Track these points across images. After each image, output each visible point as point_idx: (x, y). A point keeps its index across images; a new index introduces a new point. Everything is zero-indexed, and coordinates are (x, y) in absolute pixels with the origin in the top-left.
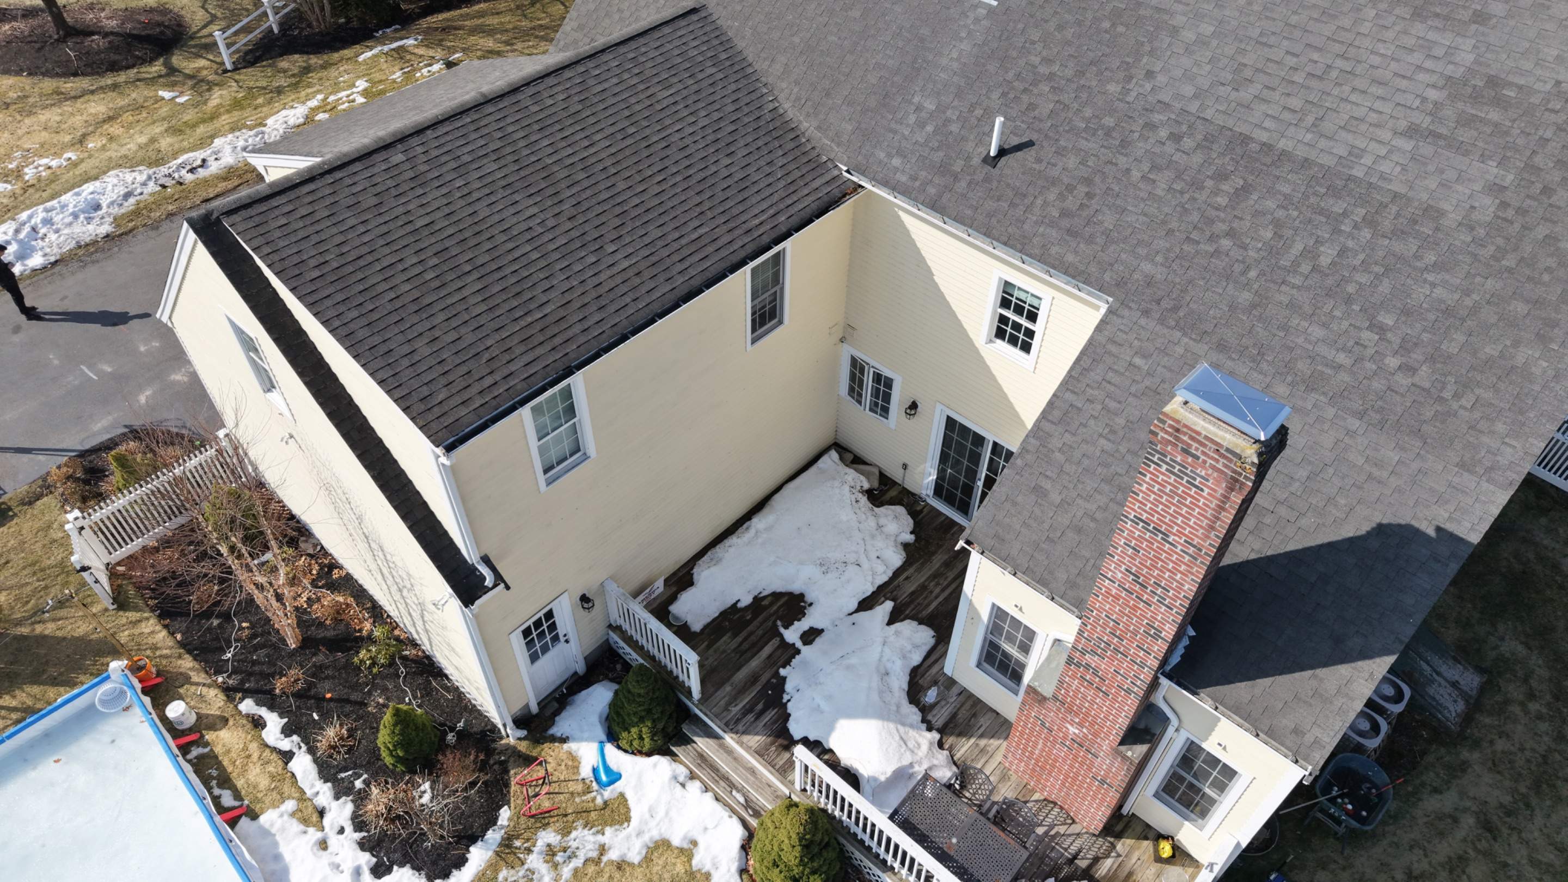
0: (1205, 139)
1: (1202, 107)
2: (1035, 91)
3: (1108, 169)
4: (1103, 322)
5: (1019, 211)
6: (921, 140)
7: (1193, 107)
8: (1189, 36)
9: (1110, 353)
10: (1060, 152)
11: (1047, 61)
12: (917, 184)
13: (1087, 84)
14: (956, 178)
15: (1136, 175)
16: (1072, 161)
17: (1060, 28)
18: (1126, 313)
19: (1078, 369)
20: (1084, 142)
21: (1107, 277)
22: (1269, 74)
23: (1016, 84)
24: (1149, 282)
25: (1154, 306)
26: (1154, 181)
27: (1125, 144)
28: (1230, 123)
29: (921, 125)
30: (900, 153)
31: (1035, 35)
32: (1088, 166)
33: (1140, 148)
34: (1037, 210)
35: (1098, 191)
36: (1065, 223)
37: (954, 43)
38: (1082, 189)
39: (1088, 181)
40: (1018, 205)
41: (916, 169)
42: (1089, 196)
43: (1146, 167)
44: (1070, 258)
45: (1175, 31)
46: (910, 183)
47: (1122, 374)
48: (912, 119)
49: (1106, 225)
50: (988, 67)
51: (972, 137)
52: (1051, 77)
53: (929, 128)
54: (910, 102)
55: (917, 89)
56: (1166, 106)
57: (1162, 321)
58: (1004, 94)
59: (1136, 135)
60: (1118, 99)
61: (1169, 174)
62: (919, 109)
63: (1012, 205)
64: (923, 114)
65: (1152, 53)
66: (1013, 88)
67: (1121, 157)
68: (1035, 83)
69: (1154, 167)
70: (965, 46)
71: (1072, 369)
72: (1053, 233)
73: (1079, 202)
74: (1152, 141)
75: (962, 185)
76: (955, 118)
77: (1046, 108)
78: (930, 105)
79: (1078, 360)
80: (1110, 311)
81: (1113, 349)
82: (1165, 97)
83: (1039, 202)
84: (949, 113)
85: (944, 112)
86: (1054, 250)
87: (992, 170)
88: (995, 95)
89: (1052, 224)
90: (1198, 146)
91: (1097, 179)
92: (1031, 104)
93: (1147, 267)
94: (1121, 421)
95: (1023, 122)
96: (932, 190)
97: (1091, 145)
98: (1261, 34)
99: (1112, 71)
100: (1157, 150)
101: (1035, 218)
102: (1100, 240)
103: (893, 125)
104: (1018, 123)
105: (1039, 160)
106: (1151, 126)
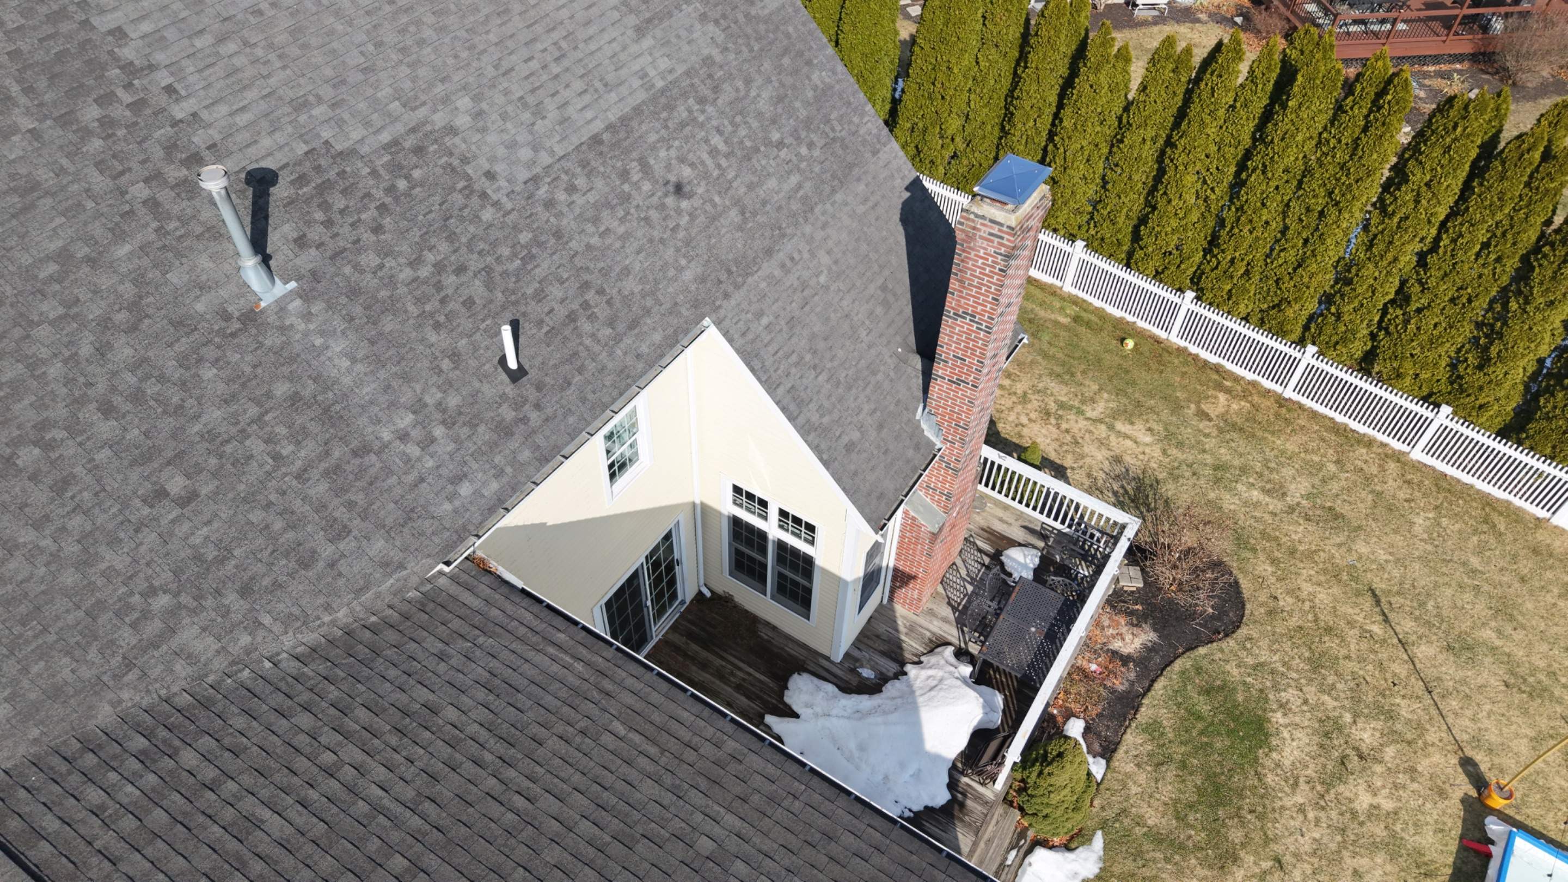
0: (584, 167)
1: (552, 152)
2: (450, 292)
3: (579, 262)
4: (726, 334)
5: (591, 366)
6: (451, 447)
7: (545, 159)
8: (463, 121)
9: (753, 341)
10: (540, 296)
11: (415, 263)
12: (509, 470)
13: (469, 236)
14: (524, 420)
15: (595, 241)
16: (556, 292)
17: (377, 229)
18: (722, 312)
19: (760, 374)
20: (537, 271)
21: (685, 313)
22: (541, 86)
23: (428, 308)
24: (702, 280)
25: (723, 286)
26: (608, 229)
27: (558, 234)
28: (575, 140)
29: (428, 442)
30: (457, 479)
31: (370, 259)
32: (567, 279)
33: (568, 222)
34: (597, 348)
35: (599, 282)
36: (621, 327)
37: (323, 358)
38: (590, 295)
39: (586, 286)
40: (583, 365)
41: (487, 466)
42: (601, 292)
43: (590, 228)
44: (657, 337)
45: (452, 130)
46: (505, 480)
47: (772, 340)
48: (413, 450)
49: (636, 290)
50: (387, 329)
51: (477, 384)
52: (439, 267)
53: (439, 431)
54: (386, 446)
55: (370, 430)
56: (535, 179)
57: (737, 287)
58: (437, 326)
59: (552, 219)
60: (504, 216)
61: (605, 214)
62: (403, 437)
63: (580, 370)
64: (415, 433)
65: (465, 160)
66: (432, 315)
67: (571, 244)
68: (439, 287)
69: (596, 220)
70: (338, 346)
71: (759, 379)
72: (628, 341)
73: (604, 305)
74: (565, 210)
75: (534, 416)
76: (439, 395)
77: (477, 289)
78: (405, 420)
79: (753, 370)
80: (718, 324)
81: (750, 336)
82: (524, 175)
83: (588, 342)
84: (428, 400)
85: (426, 405)
86: (644, 349)
87: (529, 376)
88: (433, 337)
89: (618, 338)
90: (588, 176)
91: (586, 277)
92: (464, 303)
93: (688, 275)
94: (808, 357)
95: (483, 321)
96: (526, 455)
97: (545, 265)
98: (496, 67)
99: (466, 206)
100: (578, 211)
101: (604, 354)
102: (649, 302)
103: (411, 478)
104: (483, 326)
105: (540, 323)
106: (549, 204)
